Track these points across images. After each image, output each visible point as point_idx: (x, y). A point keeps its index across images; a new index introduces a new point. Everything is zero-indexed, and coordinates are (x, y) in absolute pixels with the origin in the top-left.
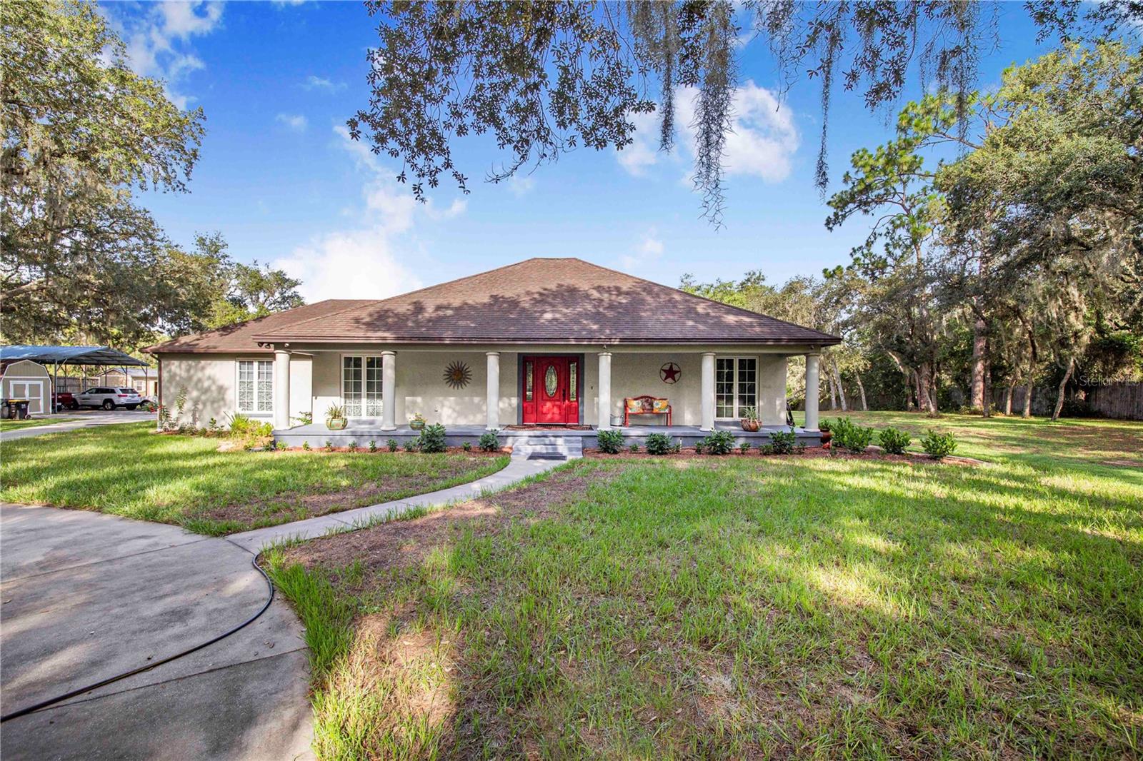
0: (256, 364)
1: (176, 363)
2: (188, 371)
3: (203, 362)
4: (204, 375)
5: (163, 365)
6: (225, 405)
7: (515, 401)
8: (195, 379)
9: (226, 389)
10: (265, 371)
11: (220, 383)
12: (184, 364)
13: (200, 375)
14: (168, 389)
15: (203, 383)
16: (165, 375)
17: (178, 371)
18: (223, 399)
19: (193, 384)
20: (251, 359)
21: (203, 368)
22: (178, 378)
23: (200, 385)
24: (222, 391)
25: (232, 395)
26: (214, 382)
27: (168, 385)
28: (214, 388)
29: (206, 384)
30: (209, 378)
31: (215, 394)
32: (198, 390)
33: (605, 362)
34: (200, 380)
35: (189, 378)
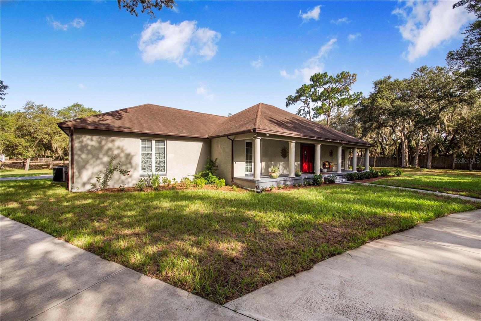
0: (154, 142)
1: (89, 137)
2: (100, 143)
3: (113, 138)
4: (114, 145)
5: (74, 137)
6: (132, 167)
8: (106, 148)
9: (133, 156)
10: (160, 146)
11: (128, 152)
12: (95, 138)
13: (110, 145)
14: (79, 156)
15: (113, 151)
16: (77, 145)
17: (89, 142)
18: (130, 163)
19: (104, 151)
20: (150, 138)
21: (113, 141)
22: (89, 148)
23: (110, 153)
24: (130, 158)
25: (138, 160)
26: (123, 151)
27: (79, 153)
28: (122, 155)
29: (116, 152)
30: (118, 148)
31: (123, 159)
32: (109, 156)
34: (110, 149)
35: (101, 148)
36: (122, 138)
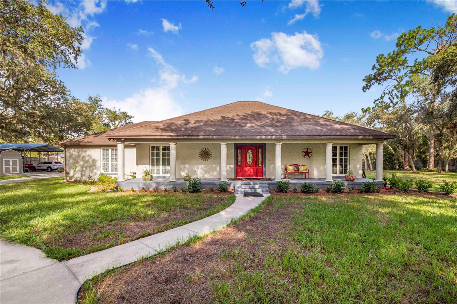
0: (110, 150)
1: (73, 149)
2: (78, 153)
3: (85, 149)
4: (86, 154)
5: (66, 150)
6: (96, 168)
7: (232, 166)
8: (82, 156)
9: (96, 161)
10: (115, 153)
11: (93, 158)
12: (76, 150)
13: (84, 154)
14: (69, 161)
15: (85, 158)
16: (68, 155)
17: (74, 153)
18: (95, 165)
19: (81, 158)
20: (108, 148)
21: (86, 151)
22: (74, 156)
23: (84, 159)
24: (95, 161)
25: (100, 163)
26: (91, 158)
27: (69, 159)
28: (90, 160)
29: (87, 158)
30: (88, 156)
31: (91, 163)
32: (83, 161)
33: (278, 148)
34: (84, 157)
35: (79, 156)
36: (90, 149)
